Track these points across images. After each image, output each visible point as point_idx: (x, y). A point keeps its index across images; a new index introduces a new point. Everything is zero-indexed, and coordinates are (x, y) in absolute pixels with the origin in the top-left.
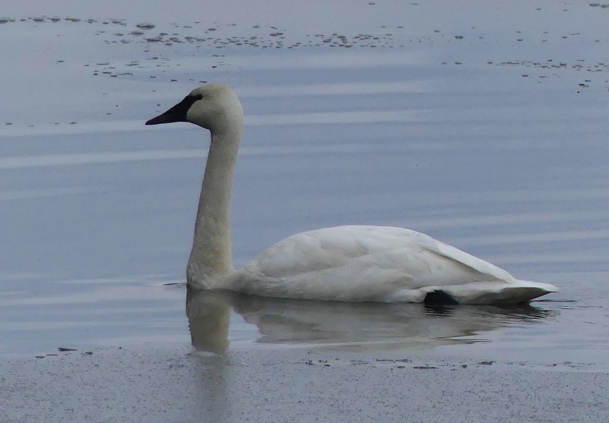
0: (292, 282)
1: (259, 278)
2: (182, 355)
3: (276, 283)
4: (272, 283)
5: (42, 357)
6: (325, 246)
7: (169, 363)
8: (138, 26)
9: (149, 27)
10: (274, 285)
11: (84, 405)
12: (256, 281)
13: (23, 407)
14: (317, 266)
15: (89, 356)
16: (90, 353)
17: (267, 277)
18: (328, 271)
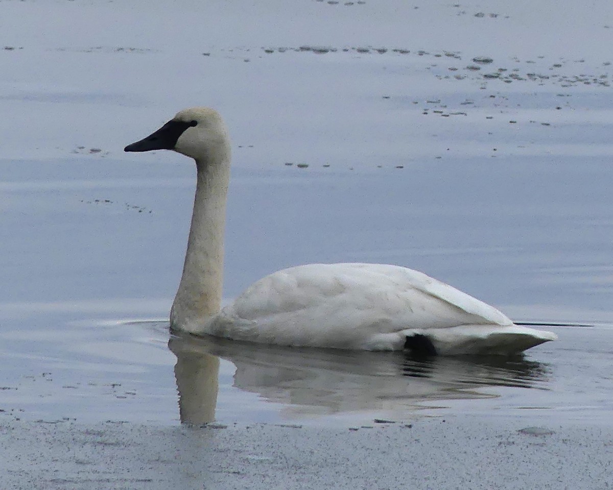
0: (263, 324)
1: (232, 320)
2: (513, 431)
3: (248, 325)
4: (246, 325)
5: (356, 430)
6: (301, 284)
7: (499, 440)
8: (474, 60)
9: (487, 61)
10: (246, 328)
11: (401, 484)
12: (230, 323)
13: (333, 484)
14: (291, 306)
15: (408, 429)
16: (410, 426)
17: (241, 319)
18: (301, 312)
